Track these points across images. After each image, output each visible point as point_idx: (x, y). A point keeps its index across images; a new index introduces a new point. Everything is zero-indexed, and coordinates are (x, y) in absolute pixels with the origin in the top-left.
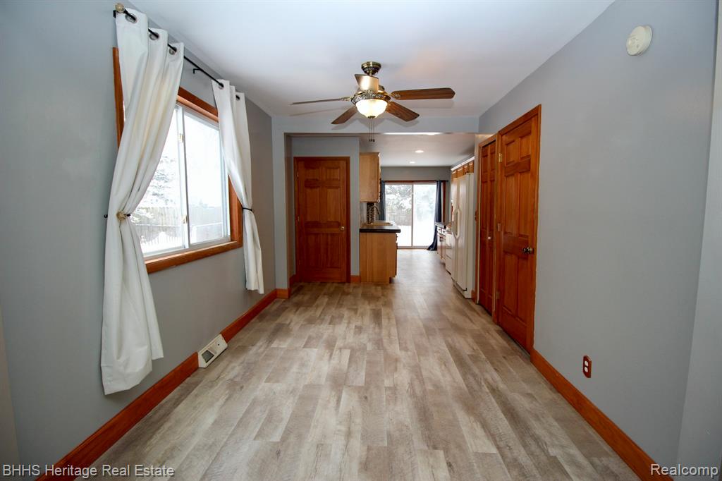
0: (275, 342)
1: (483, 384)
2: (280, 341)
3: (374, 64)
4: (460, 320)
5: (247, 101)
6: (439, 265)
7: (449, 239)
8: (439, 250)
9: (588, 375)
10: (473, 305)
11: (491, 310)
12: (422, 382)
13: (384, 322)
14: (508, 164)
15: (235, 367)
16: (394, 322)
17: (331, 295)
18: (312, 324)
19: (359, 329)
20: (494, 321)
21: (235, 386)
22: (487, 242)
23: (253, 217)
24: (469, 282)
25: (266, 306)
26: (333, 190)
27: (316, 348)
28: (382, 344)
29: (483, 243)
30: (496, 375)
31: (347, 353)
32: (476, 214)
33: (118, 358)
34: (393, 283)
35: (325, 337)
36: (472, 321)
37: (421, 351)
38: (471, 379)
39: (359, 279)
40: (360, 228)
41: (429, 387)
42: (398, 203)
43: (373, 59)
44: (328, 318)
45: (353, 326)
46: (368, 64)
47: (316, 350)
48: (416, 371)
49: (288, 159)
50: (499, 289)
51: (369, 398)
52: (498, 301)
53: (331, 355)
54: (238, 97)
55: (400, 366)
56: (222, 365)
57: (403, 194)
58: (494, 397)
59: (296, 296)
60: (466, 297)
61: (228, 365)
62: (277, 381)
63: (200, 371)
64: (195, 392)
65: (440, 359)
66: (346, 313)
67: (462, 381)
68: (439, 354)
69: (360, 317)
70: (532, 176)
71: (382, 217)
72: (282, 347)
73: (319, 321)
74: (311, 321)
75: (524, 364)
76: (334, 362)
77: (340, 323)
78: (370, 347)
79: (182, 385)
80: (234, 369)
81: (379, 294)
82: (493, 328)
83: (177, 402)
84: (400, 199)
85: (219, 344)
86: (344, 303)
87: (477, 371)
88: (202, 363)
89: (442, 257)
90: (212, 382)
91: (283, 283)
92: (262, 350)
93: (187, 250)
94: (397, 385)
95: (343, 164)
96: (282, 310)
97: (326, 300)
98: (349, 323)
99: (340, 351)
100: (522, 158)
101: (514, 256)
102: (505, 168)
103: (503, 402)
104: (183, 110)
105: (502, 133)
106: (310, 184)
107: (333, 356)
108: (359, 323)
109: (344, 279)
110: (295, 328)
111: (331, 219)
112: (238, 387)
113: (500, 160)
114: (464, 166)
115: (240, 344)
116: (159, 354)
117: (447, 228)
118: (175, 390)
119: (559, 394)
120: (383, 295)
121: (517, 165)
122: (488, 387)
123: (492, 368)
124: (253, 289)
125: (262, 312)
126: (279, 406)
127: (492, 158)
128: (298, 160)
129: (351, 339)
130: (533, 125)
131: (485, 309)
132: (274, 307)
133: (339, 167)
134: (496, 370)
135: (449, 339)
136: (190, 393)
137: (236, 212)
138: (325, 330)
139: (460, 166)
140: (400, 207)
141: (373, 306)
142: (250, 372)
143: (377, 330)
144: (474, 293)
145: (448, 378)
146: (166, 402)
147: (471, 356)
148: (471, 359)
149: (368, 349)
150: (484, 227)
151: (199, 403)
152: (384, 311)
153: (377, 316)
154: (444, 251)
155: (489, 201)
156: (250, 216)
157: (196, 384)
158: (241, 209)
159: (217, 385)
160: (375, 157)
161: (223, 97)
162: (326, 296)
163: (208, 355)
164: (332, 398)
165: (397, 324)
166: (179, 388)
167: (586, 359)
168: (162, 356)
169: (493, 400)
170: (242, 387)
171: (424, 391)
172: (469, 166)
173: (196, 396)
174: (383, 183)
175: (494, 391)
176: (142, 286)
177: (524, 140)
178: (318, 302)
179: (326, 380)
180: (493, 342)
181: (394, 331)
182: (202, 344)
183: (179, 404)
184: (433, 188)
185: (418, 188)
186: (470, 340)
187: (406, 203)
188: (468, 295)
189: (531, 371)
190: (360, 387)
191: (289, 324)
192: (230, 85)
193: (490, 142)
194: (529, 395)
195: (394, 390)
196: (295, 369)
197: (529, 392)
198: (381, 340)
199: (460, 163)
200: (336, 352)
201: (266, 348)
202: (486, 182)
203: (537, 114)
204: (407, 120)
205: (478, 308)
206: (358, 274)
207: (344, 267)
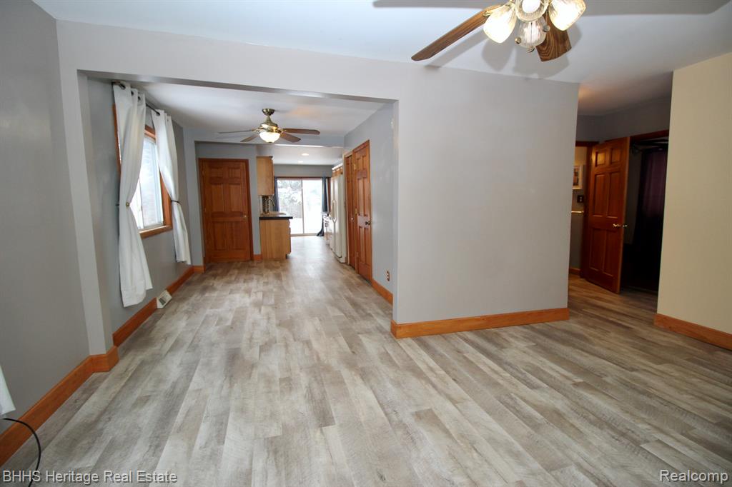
0: (206, 294)
2: (210, 293)
3: (270, 110)
5: (173, 121)
7: (331, 225)
9: (389, 279)
10: (345, 266)
11: (355, 267)
13: (284, 279)
15: (184, 306)
16: (290, 278)
17: (239, 268)
19: (267, 283)
20: (356, 272)
23: (180, 207)
24: (342, 252)
26: (235, 186)
28: (284, 288)
31: (260, 294)
33: (132, 286)
34: (289, 258)
35: (242, 288)
36: (343, 274)
39: (261, 258)
40: (259, 216)
42: (290, 196)
43: (269, 107)
44: (241, 280)
45: (261, 282)
46: (267, 110)
47: (238, 294)
53: (249, 296)
54: (168, 120)
56: (174, 305)
57: (293, 188)
59: (211, 270)
62: (218, 308)
63: (159, 310)
66: (255, 277)
70: (368, 180)
71: (276, 208)
72: (213, 295)
73: (235, 282)
74: (229, 283)
76: (253, 298)
77: (252, 282)
79: (152, 315)
81: (279, 265)
83: (155, 321)
84: (291, 192)
85: (168, 297)
86: (252, 272)
88: (160, 305)
89: (327, 240)
91: (199, 262)
92: (199, 298)
95: (243, 165)
96: (203, 279)
97: (236, 271)
98: (258, 281)
99: (256, 293)
100: (364, 168)
101: (363, 229)
105: (355, 151)
106: (216, 181)
107: (251, 296)
108: (266, 280)
109: (249, 258)
110: (218, 287)
111: (235, 210)
112: (192, 313)
113: (355, 168)
115: (180, 297)
117: (329, 216)
120: (281, 266)
122: (345, 298)
123: (349, 291)
124: (182, 260)
125: (186, 281)
127: (351, 166)
128: (203, 161)
129: (262, 288)
130: (367, 151)
131: (352, 267)
132: (194, 278)
133: (239, 168)
134: (351, 291)
136: (161, 318)
137: (167, 203)
138: (241, 285)
139: (337, 167)
140: (292, 201)
141: (274, 272)
143: (279, 282)
144: (346, 258)
146: (147, 322)
149: (274, 291)
150: (350, 212)
151: (171, 320)
152: (283, 274)
153: (278, 276)
154: (328, 235)
156: (178, 206)
157: (162, 314)
158: (171, 201)
160: (269, 159)
161: (159, 122)
162: (235, 269)
163: (162, 301)
164: (255, 310)
165: (293, 279)
167: (388, 272)
168: (151, 287)
172: (340, 170)
174: (276, 178)
177: (364, 159)
178: (231, 273)
179: (250, 305)
180: (353, 281)
184: (319, 183)
185: (307, 184)
186: (340, 282)
187: (297, 197)
188: (343, 260)
189: (371, 290)
192: (164, 113)
193: (350, 155)
196: (227, 303)
197: (366, 297)
198: (282, 286)
199: (339, 164)
200: (253, 294)
203: (368, 145)
205: (348, 267)
206: (260, 253)
207: (248, 248)
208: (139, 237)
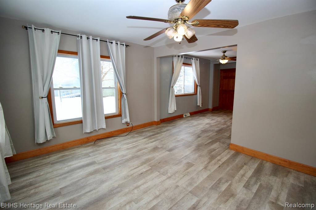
3: (224, 51)
15: (190, 118)
23: (200, 88)
33: (170, 108)
54: (197, 60)
59: (214, 111)
85: (188, 114)
88: (184, 116)
93: (183, 94)
104: (184, 66)
115: (193, 116)
118: (178, 119)
128: (221, 70)
158: (197, 86)
163: (185, 116)
176: (174, 98)
182: (185, 113)
192: (195, 58)
208: (175, 96)
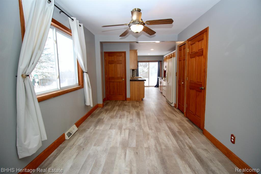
0: (97, 127)
1: (185, 145)
2: (100, 126)
3: (138, 9)
4: (171, 116)
5: (84, 28)
6: (160, 93)
7: (164, 83)
8: (160, 87)
9: (233, 142)
10: (175, 109)
11: (184, 112)
12: (160, 145)
13: (141, 117)
14: (191, 53)
15: (81, 139)
16: (145, 117)
17: (119, 106)
18: (113, 118)
20: (185, 116)
21: (81, 148)
22: (182, 85)
23: (88, 75)
24: (173, 100)
25: (94, 111)
26: (119, 65)
27: (114, 129)
28: (142, 127)
29: (179, 85)
30: (190, 140)
31: (127, 131)
32: (177, 73)
33: (25, 142)
34: (143, 100)
35: (118, 124)
36: (176, 117)
37: (158, 130)
38: (180, 143)
39: (130, 99)
40: (130, 79)
41: (163, 147)
43: (137, 7)
44: (119, 116)
45: (129, 119)
46: (135, 9)
47: (114, 130)
48: (157, 139)
49: (101, 53)
50: (187, 103)
51: (138, 153)
52: (187, 108)
53: (121, 133)
54: (80, 26)
55: (150, 137)
56: (76, 138)
58: (191, 151)
59: (106, 106)
60: (172, 106)
61: (78, 138)
62: (99, 146)
63: (66, 141)
64: (63, 152)
65: (166, 133)
66: (126, 113)
67: (177, 144)
68: (165, 131)
69: (132, 115)
70: (204, 57)
71: (137, 75)
72: (101, 129)
73: (115, 117)
74: (112, 117)
75: (201, 135)
76: (123, 135)
77: (124, 118)
78: (136, 128)
79: (58, 148)
80: (80, 140)
81: (138, 105)
82: (185, 119)
83: (55, 157)
85: (74, 129)
86: (125, 109)
87: (182, 139)
88: (67, 137)
89: (161, 90)
90: (71, 146)
91: (100, 102)
92: (92, 131)
93: (59, 90)
94: (149, 146)
95: (123, 54)
96: (100, 112)
97: (117, 108)
98: (127, 118)
99: (125, 130)
100: (199, 50)
101: (194, 91)
102: (190, 54)
103: (195, 153)
104: (55, 29)
105: (189, 40)
106: (111, 62)
107: (122, 133)
108: (131, 118)
109: (124, 99)
110: (106, 120)
111: (119, 76)
112: (82, 149)
113: (188, 51)
114: (169, 55)
115: (83, 128)
116: (45, 138)
117: (163, 79)
118: (55, 151)
119: (218, 149)
120: (140, 105)
121: (196, 53)
122: (188, 146)
123: (188, 137)
124: (88, 105)
125: (92, 114)
126: (100, 158)
127: (184, 51)
128: (106, 53)
129: (129, 125)
130: (205, 36)
131: (181, 111)
132: (97, 111)
133: (122, 56)
134: (190, 138)
135: (168, 124)
136: (61, 152)
137: (81, 74)
138: (118, 121)
139: (168, 55)
140: (143, 71)
141: (136, 110)
142: (87, 141)
143: (139, 121)
144: (175, 105)
145: (171, 142)
146: (50, 157)
147: (178, 132)
148: (178, 133)
149: (136, 129)
150: (180, 78)
151: (65, 157)
152: (141, 112)
153: (138, 114)
154: (161, 88)
155: (182, 68)
156: (86, 75)
157: (64, 147)
158: (83, 72)
159: (73, 148)
160: (136, 52)
161: (74, 25)
162: (118, 106)
163: (69, 134)
164: (122, 154)
165: (146, 118)
166: (56, 150)
167: (232, 135)
168: (47, 139)
169: (191, 153)
170: (84, 149)
171: (161, 149)
172: (171, 55)
173: (64, 154)
174: (138, 62)
175: (190, 148)
176: (36, 107)
177: (200, 42)
178: (114, 109)
179: (119, 145)
180: (186, 125)
181: (146, 121)
182: (66, 130)
183: (56, 158)
184: (157, 64)
185: (152, 64)
186: (177, 124)
188: (173, 105)
189: (204, 138)
190: (134, 148)
191: (103, 119)
192: (77, 20)
193: (183, 44)
194: (206, 150)
195: (148, 148)
196: (106, 139)
197: (205, 148)
198: (141, 125)
199: (168, 54)
200: (123, 131)
201: (94, 130)
202: (181, 61)
203: (207, 31)
204: (151, 35)
205: (177, 110)
206: (130, 97)
207: (124, 94)
